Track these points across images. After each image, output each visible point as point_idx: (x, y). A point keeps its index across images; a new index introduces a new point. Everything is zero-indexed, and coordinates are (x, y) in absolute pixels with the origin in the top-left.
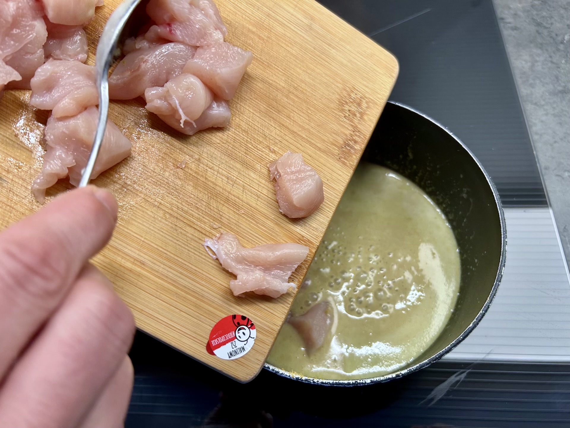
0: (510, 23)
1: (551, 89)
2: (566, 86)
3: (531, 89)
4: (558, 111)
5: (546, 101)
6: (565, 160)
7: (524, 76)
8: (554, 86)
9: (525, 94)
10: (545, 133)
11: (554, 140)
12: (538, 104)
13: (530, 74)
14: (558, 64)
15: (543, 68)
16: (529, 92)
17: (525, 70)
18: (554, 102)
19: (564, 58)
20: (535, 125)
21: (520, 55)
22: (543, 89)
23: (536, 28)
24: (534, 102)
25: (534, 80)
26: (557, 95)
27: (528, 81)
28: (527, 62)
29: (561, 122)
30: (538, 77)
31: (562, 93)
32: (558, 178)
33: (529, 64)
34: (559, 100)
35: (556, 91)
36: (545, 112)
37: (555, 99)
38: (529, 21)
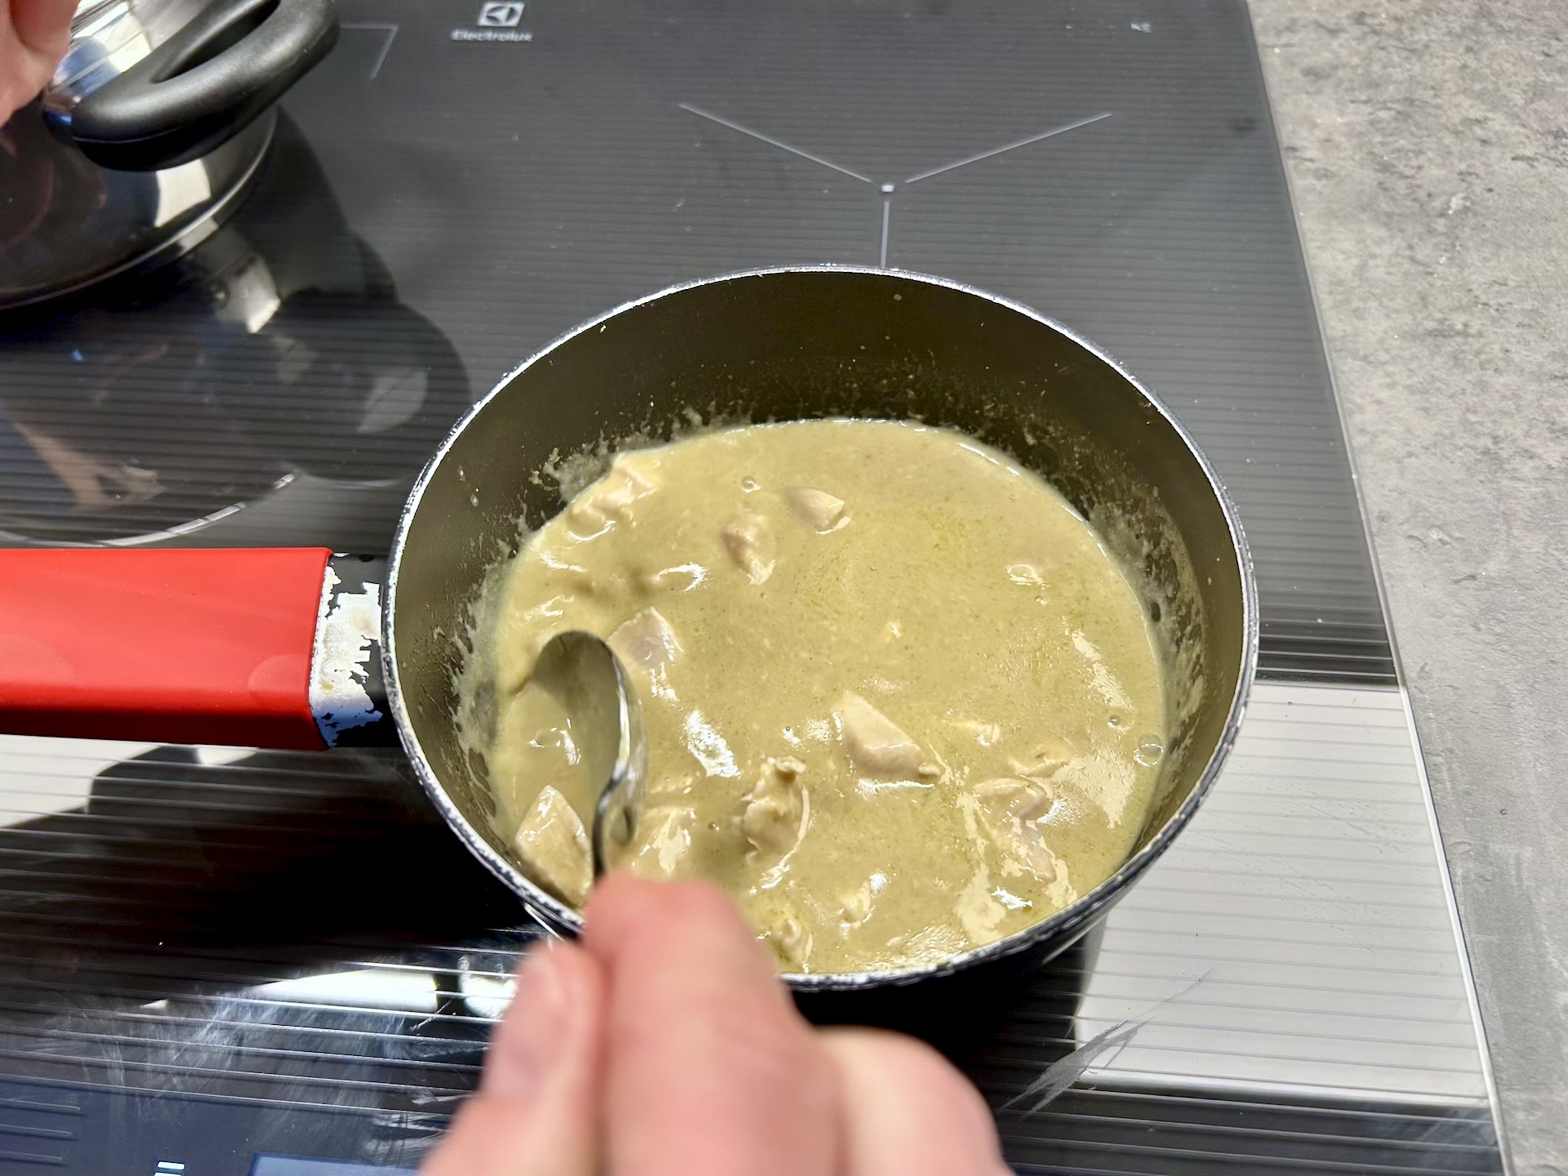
0: (1311, 160)
1: (1406, 324)
2: (1445, 319)
3: (1355, 321)
4: (1421, 380)
5: (1394, 352)
6: (1432, 500)
7: (1340, 289)
8: (1415, 318)
9: (1341, 334)
10: (1384, 432)
11: (1408, 449)
12: (1372, 358)
13: (1354, 285)
14: (1428, 266)
15: (1389, 273)
16: (1349, 329)
17: (1341, 275)
18: (1414, 357)
19: (1446, 251)
20: (1361, 409)
21: (1333, 239)
22: (1385, 324)
23: (1380, 175)
24: (1362, 354)
25: (1364, 300)
26: (1422, 341)
27: (1347, 301)
28: (1349, 257)
29: (1428, 405)
30: (1374, 295)
31: (1436, 336)
32: (1411, 544)
33: (1355, 261)
34: (1426, 353)
35: (1421, 330)
36: (1388, 380)
37: (1414, 350)
38: (1362, 159)
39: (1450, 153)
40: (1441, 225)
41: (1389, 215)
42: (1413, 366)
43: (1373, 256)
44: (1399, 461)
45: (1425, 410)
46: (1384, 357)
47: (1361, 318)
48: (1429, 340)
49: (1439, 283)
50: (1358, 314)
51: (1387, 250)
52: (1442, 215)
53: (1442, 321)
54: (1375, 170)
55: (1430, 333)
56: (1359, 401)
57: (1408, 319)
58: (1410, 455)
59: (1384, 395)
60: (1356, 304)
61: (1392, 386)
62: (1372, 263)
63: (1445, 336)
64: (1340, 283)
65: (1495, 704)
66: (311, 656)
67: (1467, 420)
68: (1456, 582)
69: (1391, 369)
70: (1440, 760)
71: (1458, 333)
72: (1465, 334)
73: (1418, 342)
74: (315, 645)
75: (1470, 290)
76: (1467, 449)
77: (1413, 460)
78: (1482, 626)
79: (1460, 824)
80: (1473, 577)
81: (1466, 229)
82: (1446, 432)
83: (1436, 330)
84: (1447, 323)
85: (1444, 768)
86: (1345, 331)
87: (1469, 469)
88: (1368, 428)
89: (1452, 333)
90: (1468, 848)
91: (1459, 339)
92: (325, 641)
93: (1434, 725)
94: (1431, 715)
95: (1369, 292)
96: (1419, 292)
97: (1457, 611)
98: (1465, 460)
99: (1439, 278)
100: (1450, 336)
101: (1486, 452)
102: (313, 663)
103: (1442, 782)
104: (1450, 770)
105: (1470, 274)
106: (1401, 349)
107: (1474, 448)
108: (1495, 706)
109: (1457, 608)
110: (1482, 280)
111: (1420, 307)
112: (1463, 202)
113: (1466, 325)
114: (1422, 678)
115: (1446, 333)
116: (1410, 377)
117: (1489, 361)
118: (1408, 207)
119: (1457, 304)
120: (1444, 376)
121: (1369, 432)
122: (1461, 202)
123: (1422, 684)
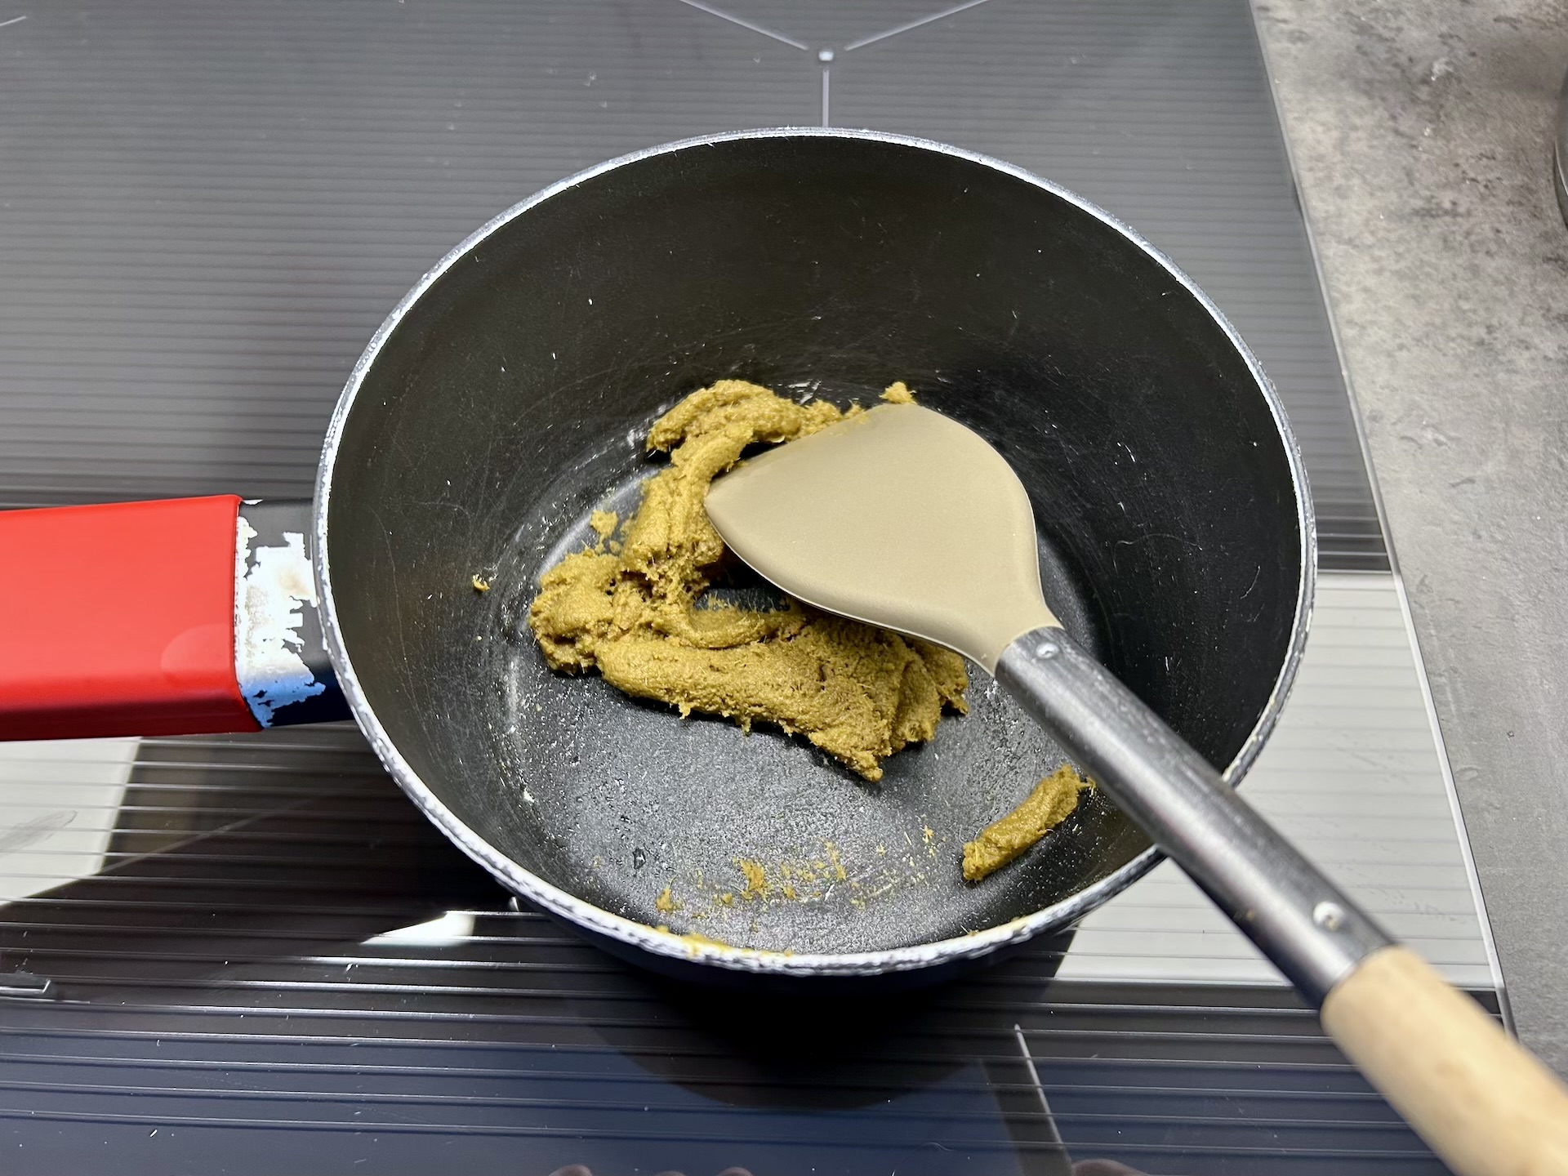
0: (1284, 21)
1: (1392, 203)
2: (1433, 197)
3: (1339, 201)
4: (1409, 264)
5: (1381, 234)
6: (1425, 396)
7: (1321, 165)
8: (1400, 196)
9: (1323, 215)
10: (1373, 323)
11: (1398, 341)
12: (1357, 242)
13: (1335, 160)
14: (1411, 138)
15: (1371, 147)
16: (1332, 209)
17: (1322, 150)
18: (1401, 240)
19: (1430, 122)
20: (1348, 298)
21: (1310, 110)
22: (1371, 203)
23: (1358, 37)
24: (1346, 237)
25: (1347, 177)
26: (1410, 222)
27: (1329, 178)
28: (1329, 129)
29: (1418, 292)
30: (1357, 171)
31: (1424, 215)
32: (1405, 445)
33: (1335, 134)
34: (1414, 235)
35: (1407, 210)
36: (1376, 266)
37: (1401, 232)
38: (1338, 19)
39: (1429, 13)
40: (1423, 93)
41: (1369, 82)
42: (1401, 249)
43: (1355, 128)
44: (1389, 355)
45: (1414, 297)
46: (1369, 239)
47: (1344, 197)
48: (1416, 220)
49: (1424, 157)
50: (1341, 193)
51: (1368, 121)
52: (1425, 81)
53: (1429, 199)
54: (1353, 32)
55: (1416, 212)
56: (1344, 288)
57: (1393, 196)
58: (1401, 347)
59: (1371, 282)
60: (1338, 180)
61: (1379, 272)
62: (1353, 135)
63: (1432, 216)
64: (1320, 158)
65: (1498, 617)
66: (233, 625)
67: (1459, 308)
68: (1453, 486)
69: (1377, 253)
70: (1443, 680)
71: (1446, 213)
72: (1454, 214)
73: (1405, 222)
74: (236, 611)
75: (1457, 165)
76: (1459, 341)
77: (1404, 354)
78: (1483, 533)
79: (1466, 749)
80: (1471, 481)
81: (1451, 97)
82: (1438, 321)
83: (1423, 209)
84: (1434, 201)
85: (1448, 689)
86: (1327, 212)
87: (1463, 362)
88: (1356, 319)
89: (1440, 212)
90: (1475, 774)
91: (1448, 219)
92: (247, 606)
93: (1436, 642)
94: (1433, 632)
95: (1352, 168)
96: (1404, 168)
97: (1456, 518)
98: (1459, 351)
99: (1425, 152)
100: (1438, 216)
101: (1481, 343)
102: (236, 633)
103: (1447, 704)
104: (1454, 691)
105: (1456, 146)
106: (1389, 231)
107: (1469, 339)
108: (1498, 620)
109: (1454, 514)
110: (1469, 153)
111: (1406, 183)
112: (1447, 68)
113: (1454, 203)
114: (1422, 591)
115: (1434, 213)
116: (1397, 262)
117: (1481, 243)
118: (1389, 73)
119: (1444, 180)
120: (1433, 260)
121: (1356, 324)
122: (1444, 67)
123: (1423, 599)
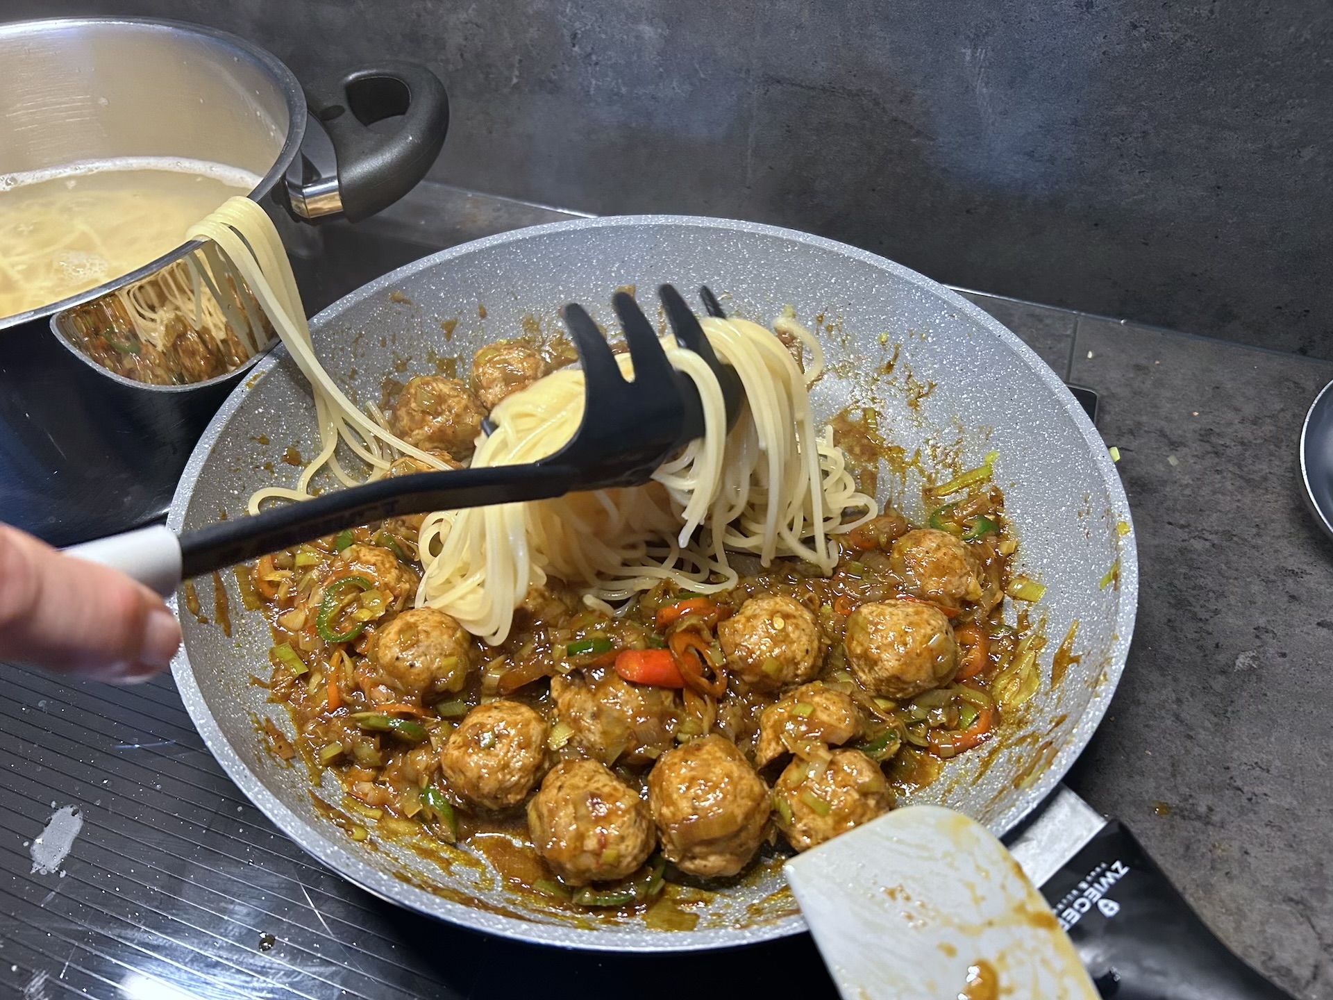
40: (1219, 683)
52: (1225, 671)
75: (1228, 768)
81: (1244, 694)
99: (1198, 745)
112: (1251, 662)
118: (1191, 654)
122: (1248, 661)
